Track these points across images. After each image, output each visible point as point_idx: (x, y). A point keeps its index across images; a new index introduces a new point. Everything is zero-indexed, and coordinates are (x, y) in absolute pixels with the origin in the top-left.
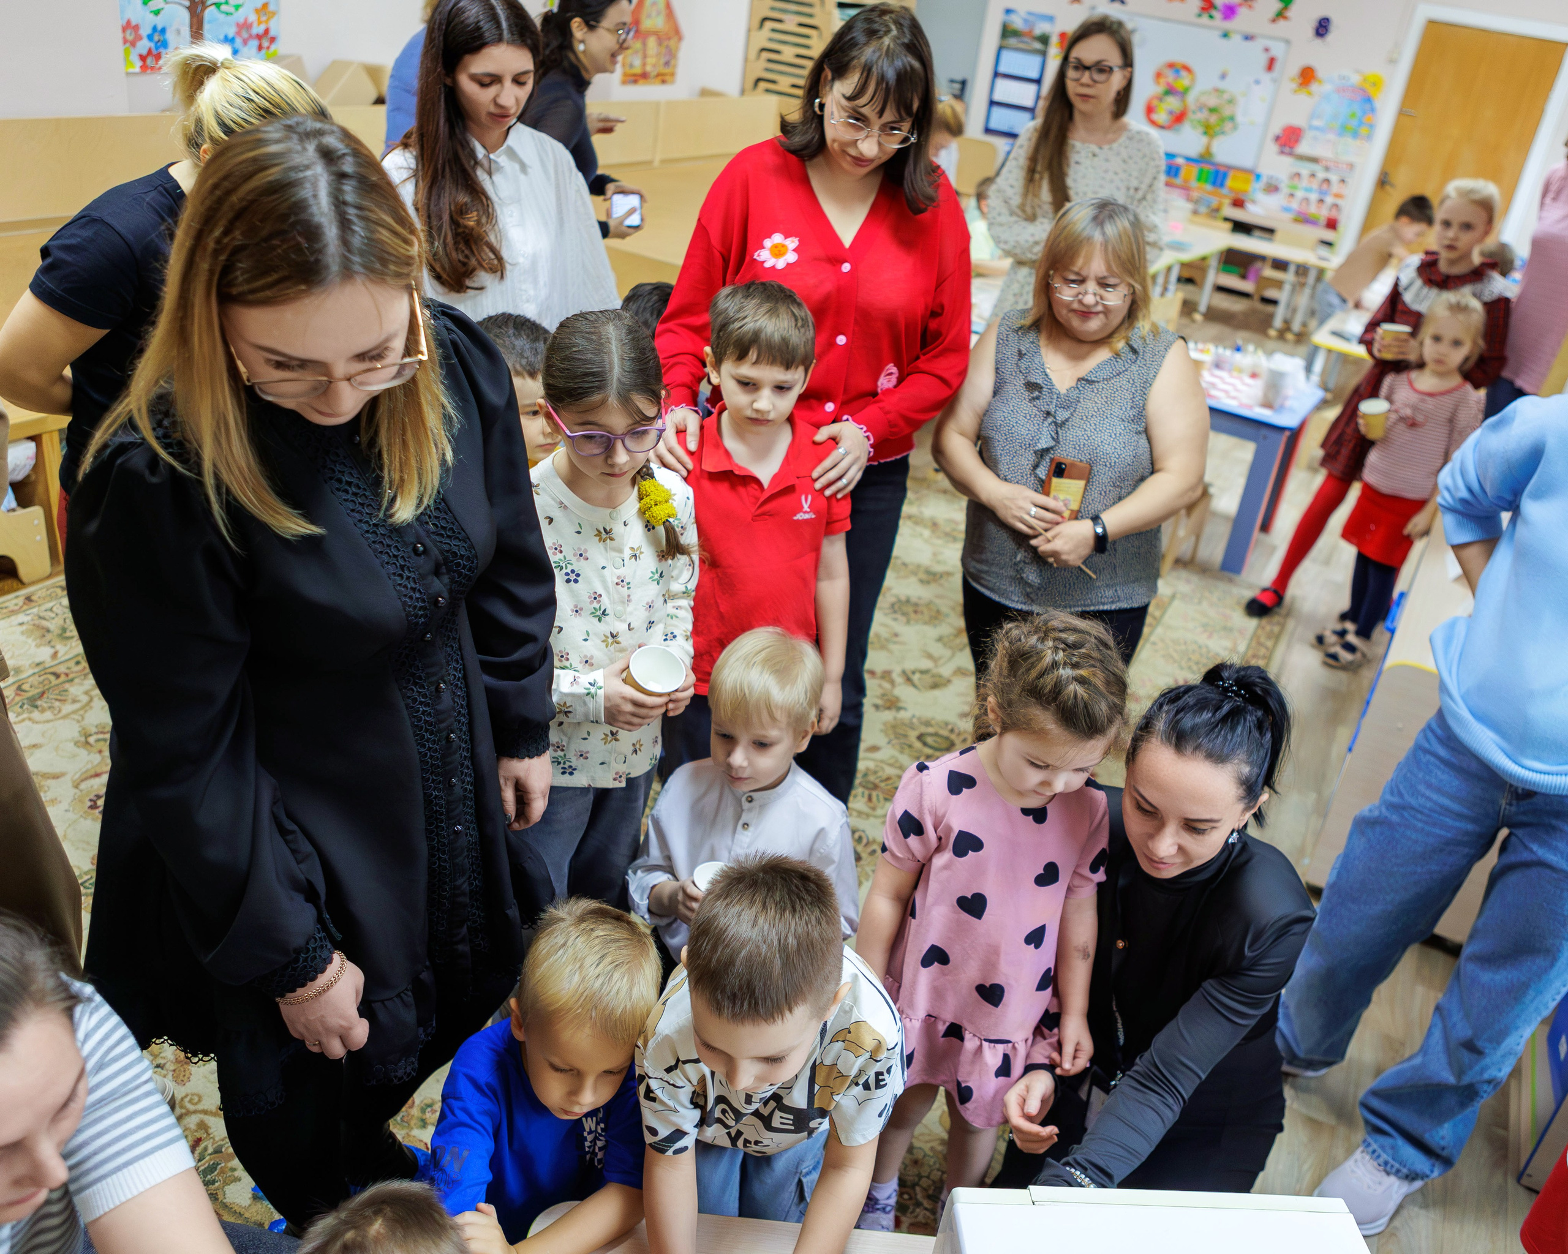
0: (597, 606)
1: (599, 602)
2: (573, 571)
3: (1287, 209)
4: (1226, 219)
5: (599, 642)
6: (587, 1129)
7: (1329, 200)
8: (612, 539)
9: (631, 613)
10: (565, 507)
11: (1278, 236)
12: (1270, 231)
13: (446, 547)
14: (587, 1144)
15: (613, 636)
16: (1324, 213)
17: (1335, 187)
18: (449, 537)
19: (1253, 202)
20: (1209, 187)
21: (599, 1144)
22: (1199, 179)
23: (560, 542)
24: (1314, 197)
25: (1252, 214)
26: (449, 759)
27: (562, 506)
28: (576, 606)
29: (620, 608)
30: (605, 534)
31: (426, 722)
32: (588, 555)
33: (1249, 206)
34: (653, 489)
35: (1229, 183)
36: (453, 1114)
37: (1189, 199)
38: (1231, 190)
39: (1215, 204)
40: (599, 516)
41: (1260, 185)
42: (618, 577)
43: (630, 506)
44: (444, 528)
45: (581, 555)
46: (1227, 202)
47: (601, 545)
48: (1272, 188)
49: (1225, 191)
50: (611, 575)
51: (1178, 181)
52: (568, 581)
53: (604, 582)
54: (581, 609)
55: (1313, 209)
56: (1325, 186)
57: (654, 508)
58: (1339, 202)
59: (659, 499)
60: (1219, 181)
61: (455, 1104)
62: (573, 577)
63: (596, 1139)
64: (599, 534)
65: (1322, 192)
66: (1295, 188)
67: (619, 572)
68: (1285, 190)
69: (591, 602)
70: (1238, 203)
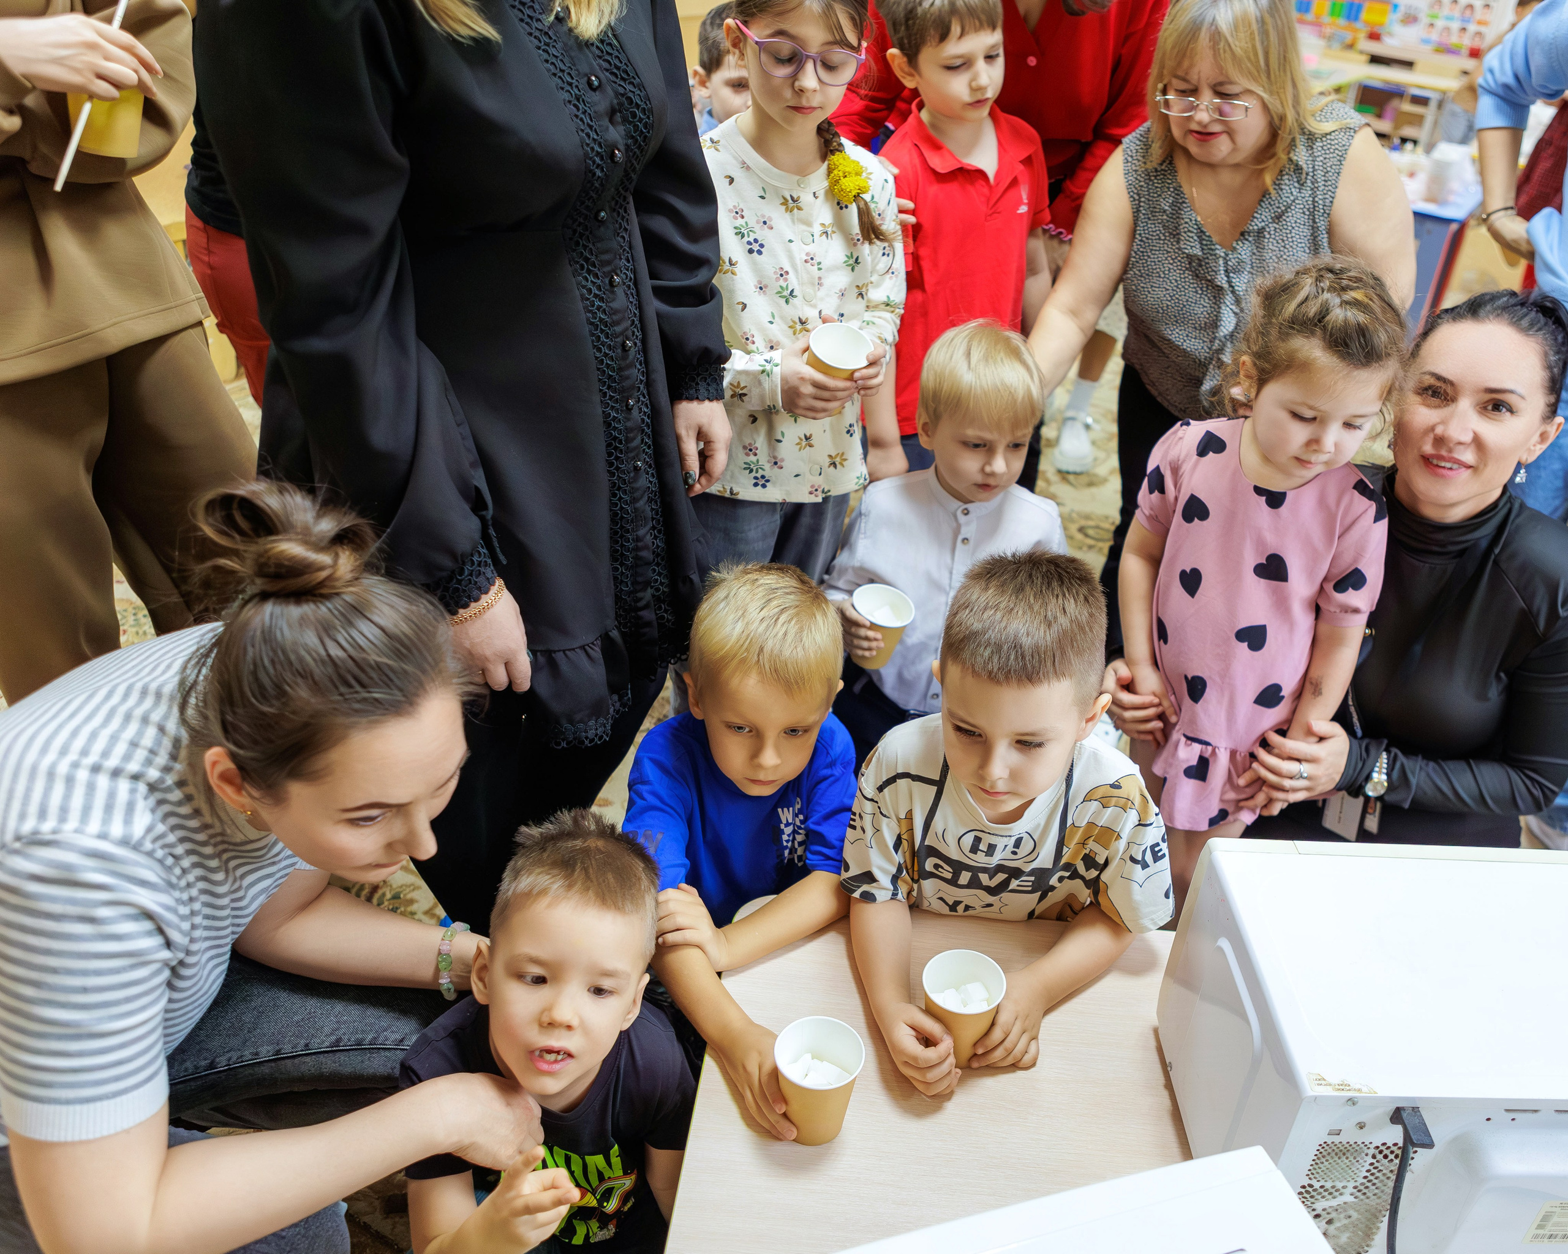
0: (784, 285)
1: (786, 280)
2: (756, 241)
3: (1426, 41)
4: (1361, 52)
5: (785, 327)
6: (784, 822)
7: (1472, 28)
8: (799, 209)
9: (822, 299)
10: (748, 168)
11: (1418, 67)
12: (1408, 64)
13: (621, 91)
14: (785, 837)
15: (802, 323)
16: (1467, 42)
17: (1479, 14)
18: (623, 79)
19: (1390, 34)
20: (1342, 22)
21: (799, 838)
22: (1332, 13)
23: (741, 206)
24: (1455, 26)
25: (1387, 47)
26: (626, 373)
27: (745, 167)
28: (760, 282)
29: (809, 290)
30: (791, 204)
31: (601, 320)
32: (773, 223)
33: (1387, 40)
34: (841, 161)
35: (1365, 16)
36: (643, 799)
37: (1322, 36)
38: (1367, 23)
39: (1349, 39)
40: (784, 183)
41: (1399, 15)
42: (807, 254)
43: (818, 180)
44: (618, 68)
45: (765, 223)
46: (1362, 36)
47: (787, 215)
48: (1410, 19)
49: (1358, 25)
50: (800, 251)
51: (1309, 17)
52: (751, 251)
53: (791, 258)
54: (766, 287)
55: (1454, 40)
56: (1468, 12)
57: (843, 180)
58: (1483, 29)
59: (847, 169)
60: (1353, 13)
61: (643, 788)
62: (756, 247)
63: (794, 832)
64: (785, 202)
65: (1464, 20)
66: (1435, 17)
67: (808, 249)
68: (1424, 20)
69: (777, 280)
70: (1374, 36)
